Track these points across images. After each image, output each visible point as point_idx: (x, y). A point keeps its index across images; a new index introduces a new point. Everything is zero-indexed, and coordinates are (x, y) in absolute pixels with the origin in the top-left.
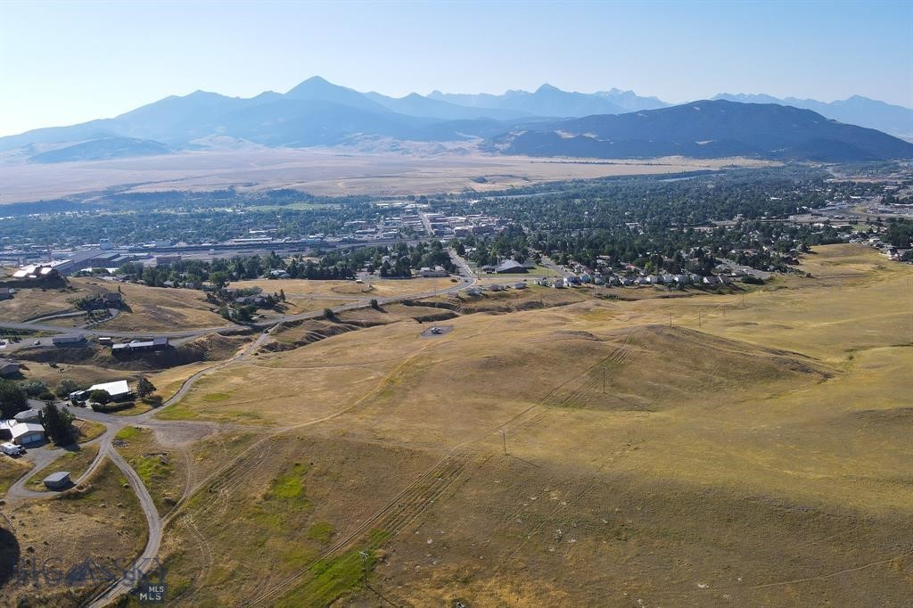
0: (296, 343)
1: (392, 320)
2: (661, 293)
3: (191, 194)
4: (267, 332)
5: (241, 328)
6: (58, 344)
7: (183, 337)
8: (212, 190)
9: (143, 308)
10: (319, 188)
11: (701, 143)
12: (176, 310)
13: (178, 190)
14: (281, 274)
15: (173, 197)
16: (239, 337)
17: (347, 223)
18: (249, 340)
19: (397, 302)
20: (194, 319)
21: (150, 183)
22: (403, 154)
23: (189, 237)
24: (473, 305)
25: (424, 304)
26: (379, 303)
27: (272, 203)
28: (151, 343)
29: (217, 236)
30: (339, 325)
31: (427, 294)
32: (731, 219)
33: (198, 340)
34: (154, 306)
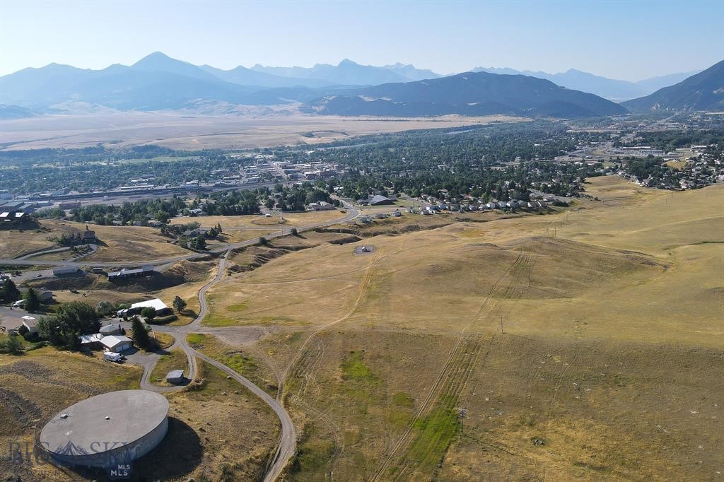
0: (251, 265)
1: (313, 244)
2: (500, 216)
3: (64, 150)
4: (224, 258)
5: (203, 256)
6: (58, 275)
7: (161, 265)
8: (83, 147)
9: (116, 243)
10: (177, 144)
11: (471, 104)
12: (144, 243)
13: (52, 147)
14: (198, 212)
15: (48, 153)
16: (203, 262)
17: (214, 172)
18: (213, 265)
19: (310, 230)
20: (161, 250)
21: (23, 142)
22: (238, 115)
23: (79, 186)
24: (368, 230)
25: (331, 231)
26: (298, 231)
27: (140, 157)
28: (141, 270)
29: (104, 185)
30: (275, 250)
31: (330, 223)
32: (513, 160)
33: (175, 266)
34: (123, 240)
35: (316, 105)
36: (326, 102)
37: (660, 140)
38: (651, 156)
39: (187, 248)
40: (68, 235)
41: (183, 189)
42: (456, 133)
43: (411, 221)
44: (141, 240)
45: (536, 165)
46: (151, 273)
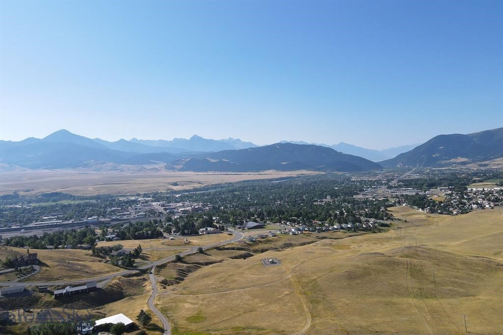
0: (176, 279)
1: (218, 259)
2: (347, 234)
4: (151, 273)
5: (134, 272)
6: (5, 295)
7: (104, 280)
9: (56, 264)
10: (77, 191)
11: (283, 163)
12: (80, 263)
14: (113, 238)
16: (135, 278)
17: (109, 210)
18: (145, 280)
19: (212, 249)
20: (97, 268)
22: (121, 172)
24: (256, 247)
25: (228, 249)
26: (203, 250)
28: (85, 287)
29: (20, 222)
30: (190, 265)
31: (225, 242)
32: (326, 198)
33: (114, 282)
34: (62, 261)
35: (177, 165)
36: (184, 162)
37: (416, 184)
38: (417, 194)
39: (117, 265)
40: (11, 258)
41: (86, 223)
42: (278, 182)
43: (285, 240)
44: (76, 260)
45: (344, 201)
46: (94, 289)
